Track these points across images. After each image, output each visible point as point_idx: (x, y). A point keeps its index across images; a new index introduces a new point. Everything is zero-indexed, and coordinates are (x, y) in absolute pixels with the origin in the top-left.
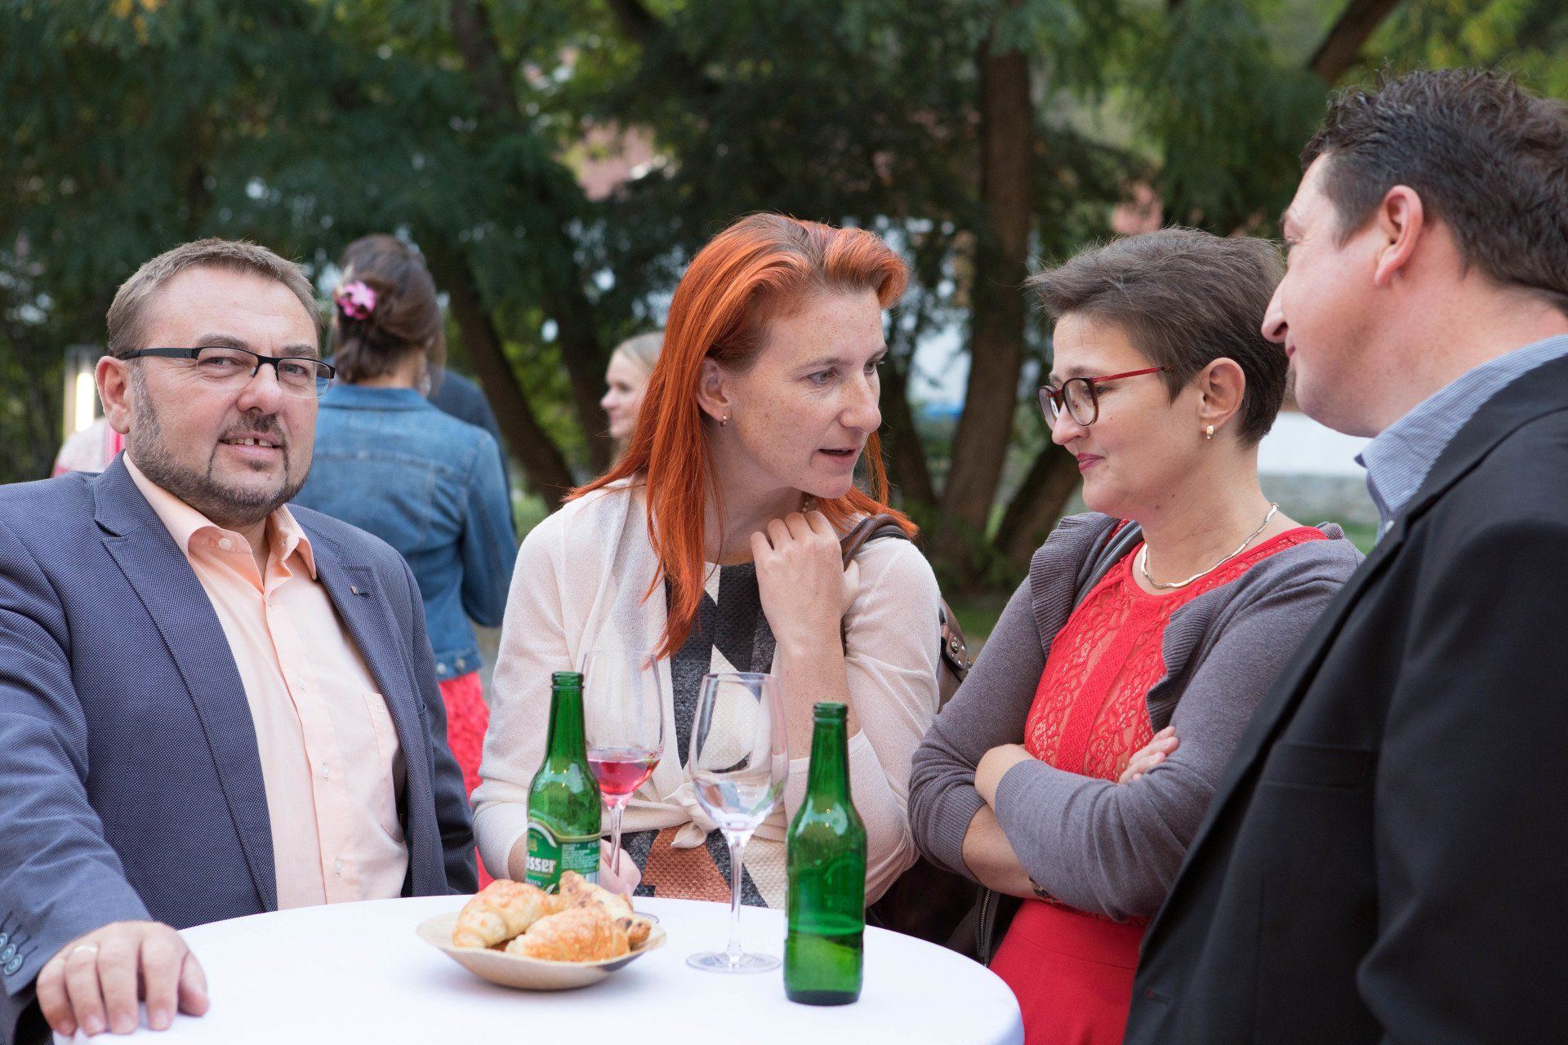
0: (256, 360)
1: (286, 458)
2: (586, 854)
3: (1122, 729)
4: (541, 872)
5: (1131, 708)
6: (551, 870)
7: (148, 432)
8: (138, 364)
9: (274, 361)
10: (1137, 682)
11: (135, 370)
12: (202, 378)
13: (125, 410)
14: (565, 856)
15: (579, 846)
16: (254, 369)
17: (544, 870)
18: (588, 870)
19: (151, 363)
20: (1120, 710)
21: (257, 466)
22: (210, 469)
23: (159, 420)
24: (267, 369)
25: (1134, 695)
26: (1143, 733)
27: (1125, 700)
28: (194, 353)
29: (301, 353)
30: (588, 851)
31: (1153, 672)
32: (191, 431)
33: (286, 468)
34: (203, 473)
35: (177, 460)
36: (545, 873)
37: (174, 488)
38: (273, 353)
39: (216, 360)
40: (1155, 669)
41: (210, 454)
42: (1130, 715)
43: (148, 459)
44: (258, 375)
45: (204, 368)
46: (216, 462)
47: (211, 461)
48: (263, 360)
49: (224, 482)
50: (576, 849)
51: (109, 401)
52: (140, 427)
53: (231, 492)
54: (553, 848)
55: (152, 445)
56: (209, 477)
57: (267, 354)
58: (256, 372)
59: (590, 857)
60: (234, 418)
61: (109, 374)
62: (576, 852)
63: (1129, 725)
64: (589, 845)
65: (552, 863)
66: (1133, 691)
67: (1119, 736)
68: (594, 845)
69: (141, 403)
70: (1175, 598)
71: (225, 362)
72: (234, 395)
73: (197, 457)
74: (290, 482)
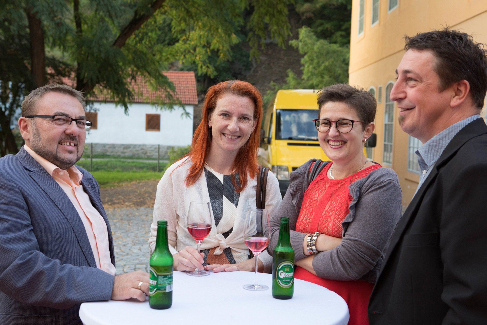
0: (71, 120)
1: (77, 149)
2: (166, 279)
3: (331, 216)
4: (152, 284)
5: (333, 210)
6: (155, 284)
7: (37, 140)
8: (33, 120)
9: (76, 120)
10: (334, 203)
11: (32, 121)
12: (55, 124)
13: (28, 133)
14: (159, 280)
15: (164, 276)
16: (70, 122)
17: (154, 284)
18: (167, 284)
19: (38, 120)
20: (330, 211)
21: (70, 152)
22: (57, 152)
23: (41, 136)
24: (74, 122)
25: (334, 207)
26: (337, 217)
27: (331, 208)
28: (53, 117)
29: (83, 118)
30: (167, 278)
31: (339, 201)
32: (51, 140)
33: (78, 152)
34: (55, 152)
35: (47, 148)
36: (154, 285)
37: (46, 157)
38: (76, 118)
39: (59, 119)
40: (339, 200)
41: (56, 147)
42: (333, 212)
43: (37, 148)
44: (71, 124)
45: (56, 122)
46: (58, 150)
47: (57, 149)
48: (73, 120)
49: (61, 156)
50: (163, 277)
51: (22, 130)
52: (34, 138)
53: (63, 159)
54: (156, 277)
55: (38, 144)
56: (56, 154)
57: (74, 118)
58: (71, 123)
59: (168, 280)
60: (63, 137)
61: (22, 122)
62: (163, 279)
63: (333, 215)
64: (168, 276)
65: (156, 282)
66: (333, 206)
67: (330, 218)
68: (169, 276)
69: (35, 131)
70: (342, 181)
71: (61, 120)
72: (64, 129)
73: (53, 148)
74: (78, 156)
